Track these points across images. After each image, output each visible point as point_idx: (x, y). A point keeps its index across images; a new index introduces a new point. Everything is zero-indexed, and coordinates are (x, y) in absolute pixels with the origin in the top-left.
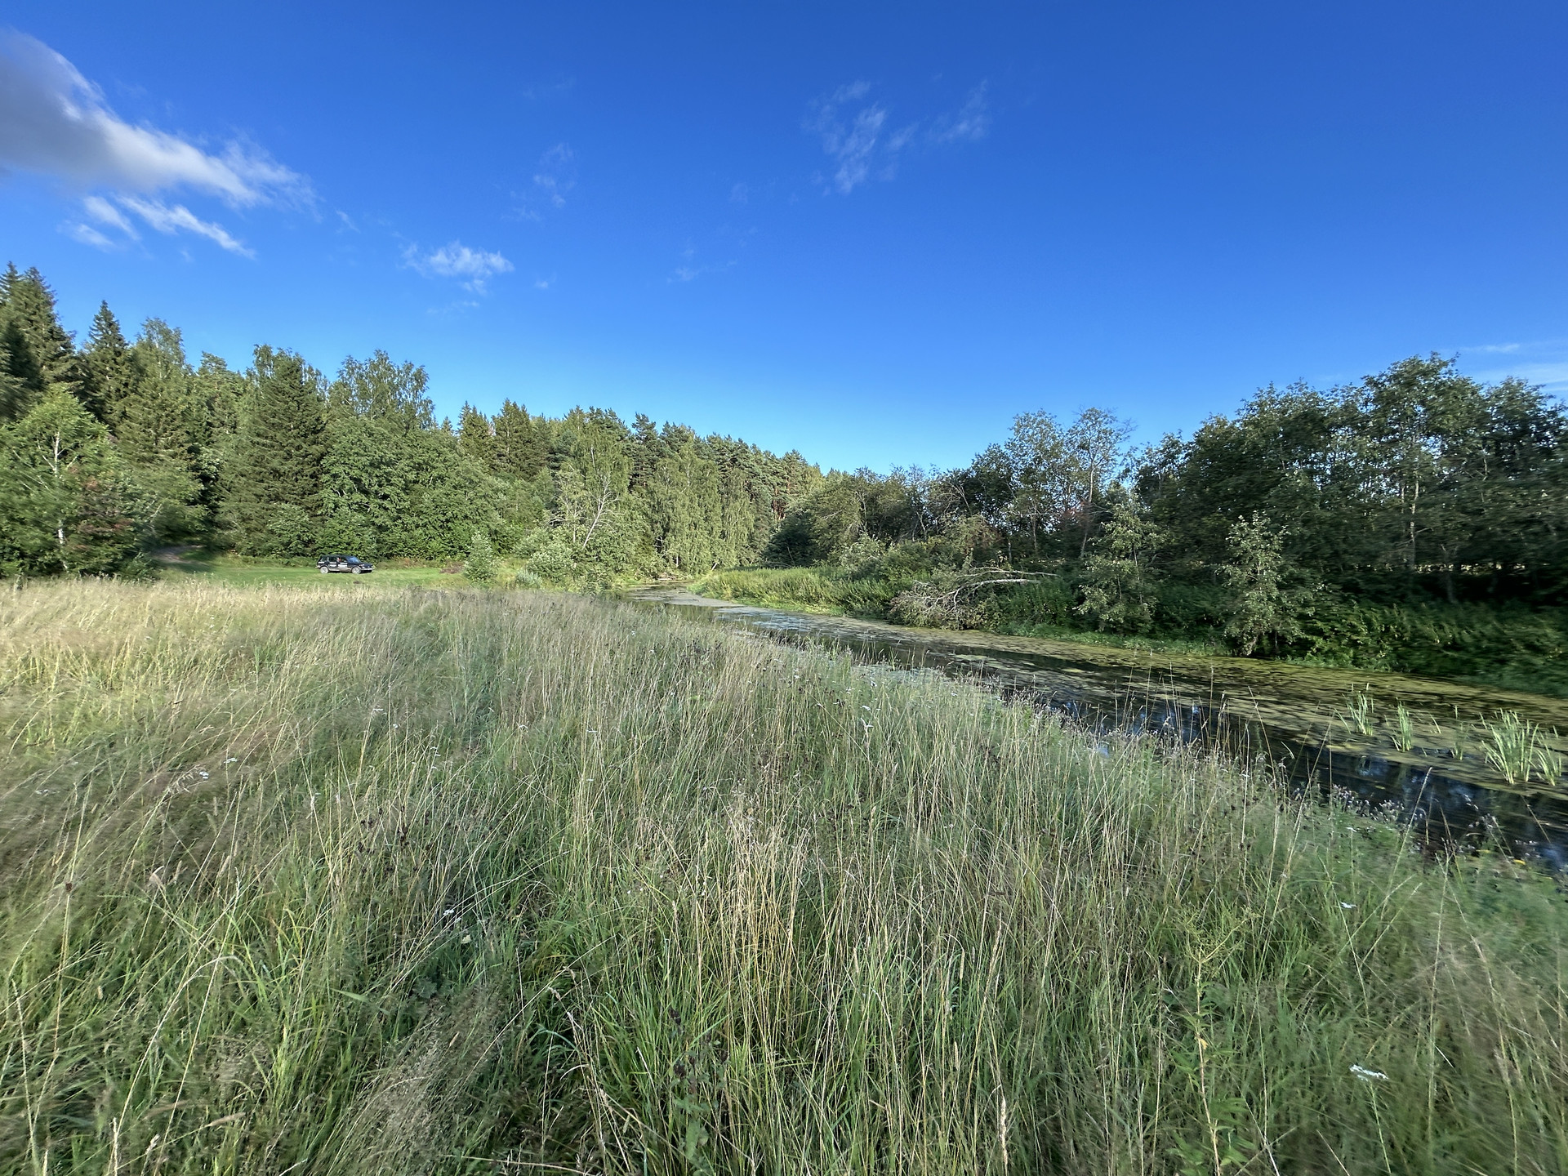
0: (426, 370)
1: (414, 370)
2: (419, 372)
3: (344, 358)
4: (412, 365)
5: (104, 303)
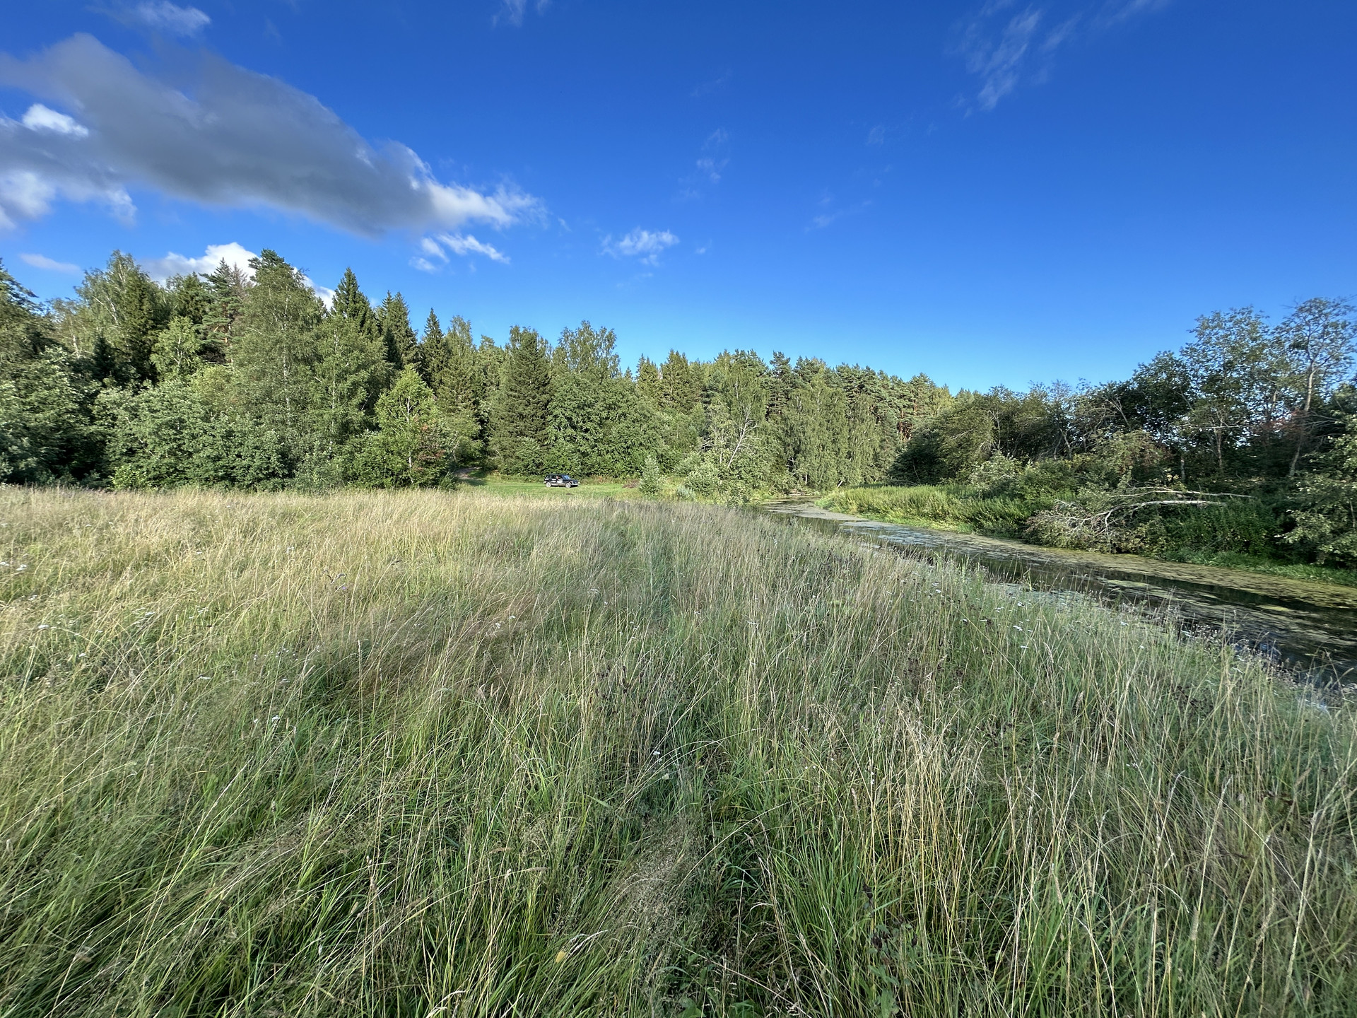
0: (615, 331)
1: (607, 333)
2: (610, 334)
3: (562, 329)
4: (605, 329)
5: (432, 310)
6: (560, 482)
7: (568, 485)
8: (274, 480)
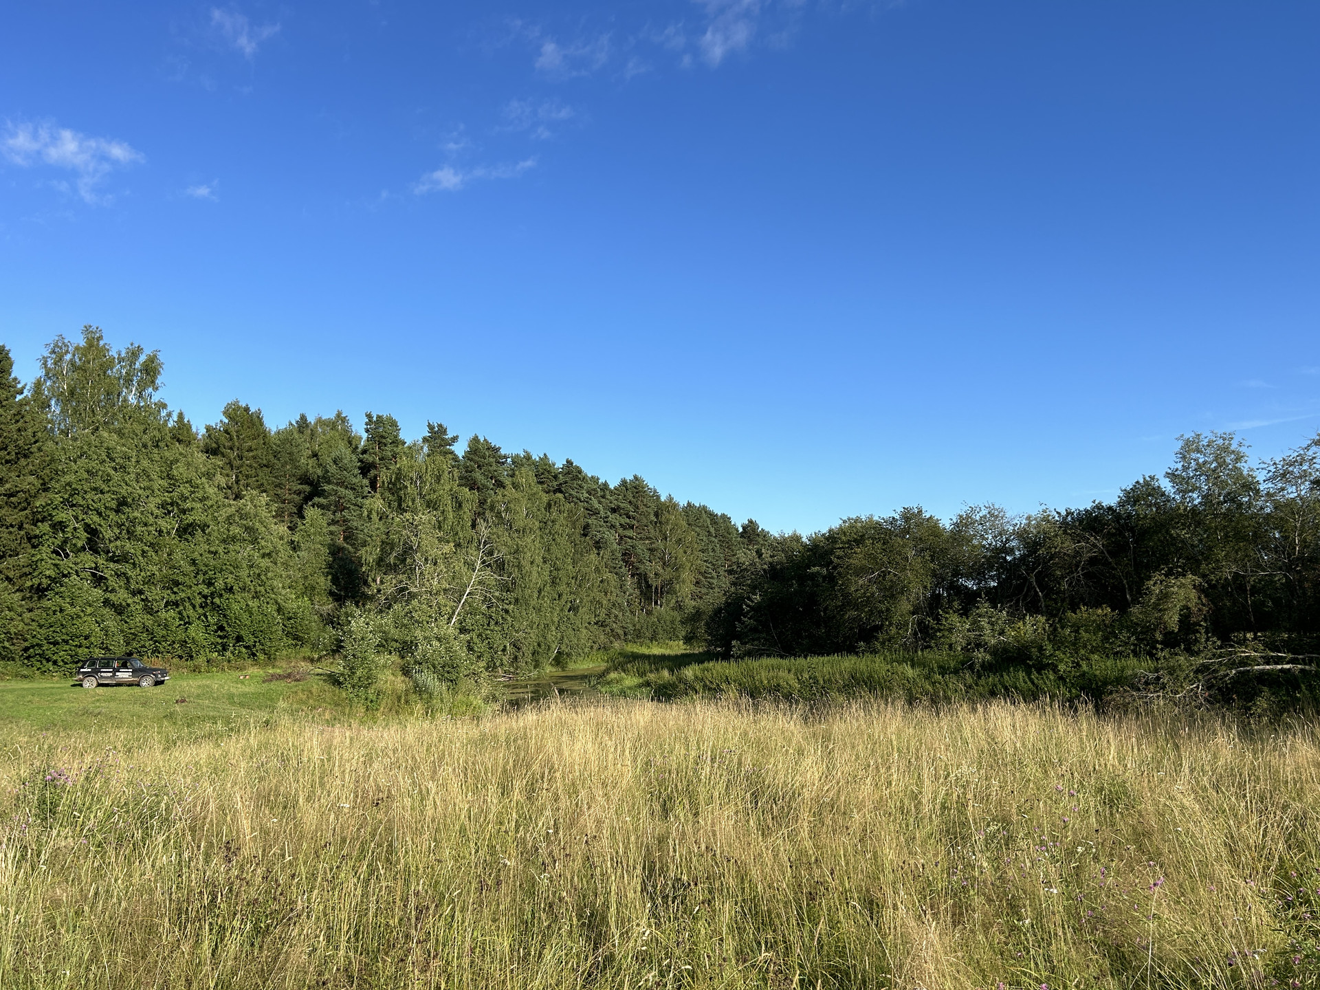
0: (161, 357)
1: (143, 358)
2: (152, 359)
4: (140, 349)
6: (124, 675)
7: (147, 682)
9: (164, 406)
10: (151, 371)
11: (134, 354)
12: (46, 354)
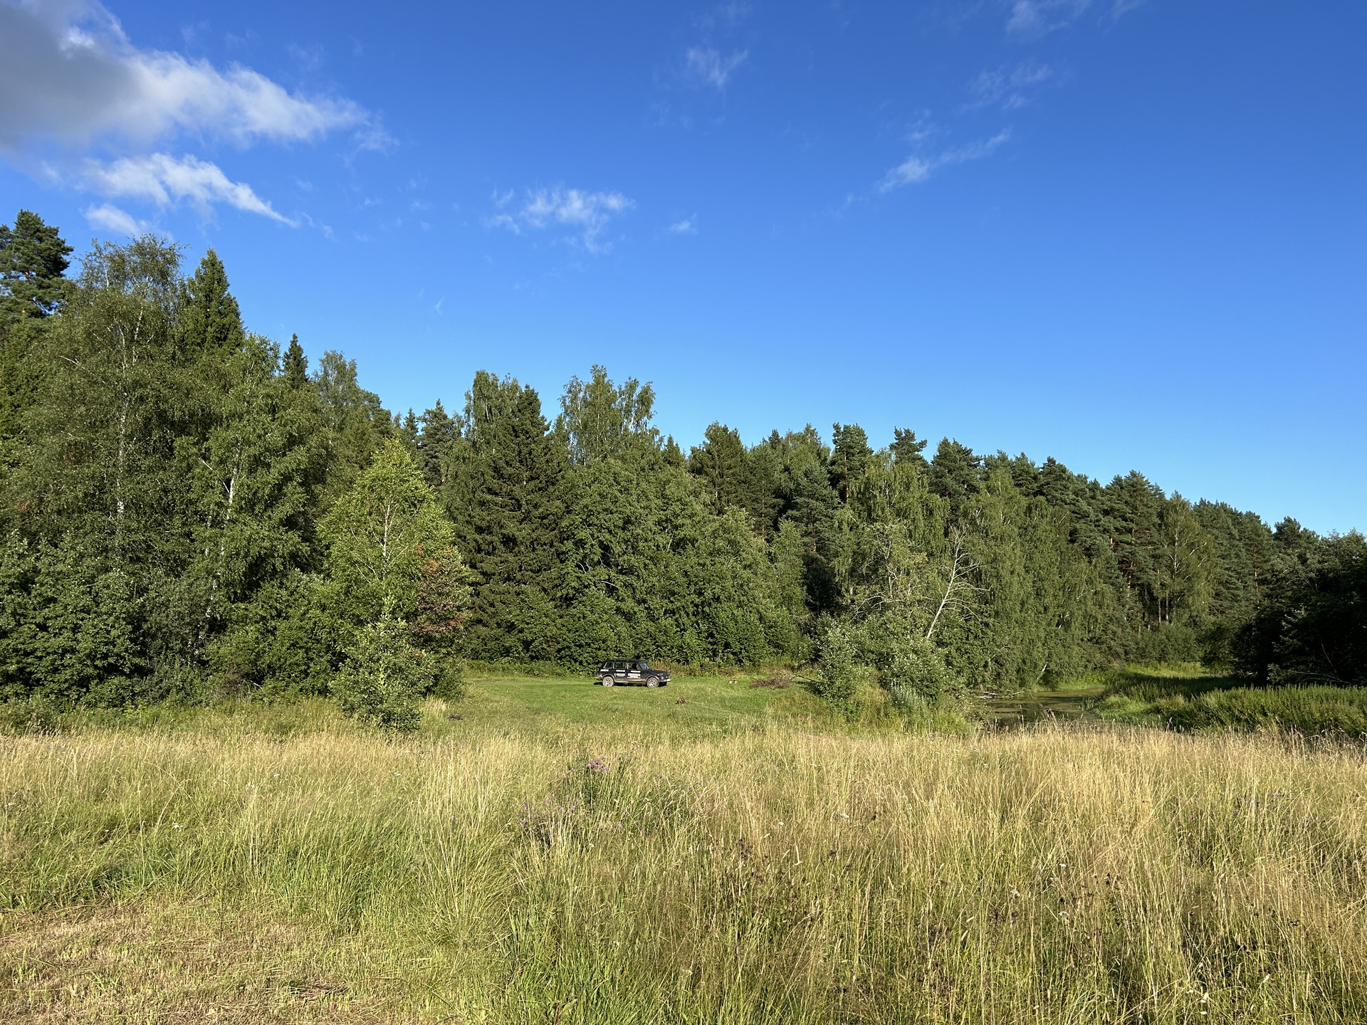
0: (653, 388)
2: (646, 391)
4: (636, 383)
5: (295, 337)
6: (635, 676)
7: (652, 683)
8: (116, 680)
9: (657, 432)
10: (645, 401)
11: (632, 387)
12: (565, 394)
